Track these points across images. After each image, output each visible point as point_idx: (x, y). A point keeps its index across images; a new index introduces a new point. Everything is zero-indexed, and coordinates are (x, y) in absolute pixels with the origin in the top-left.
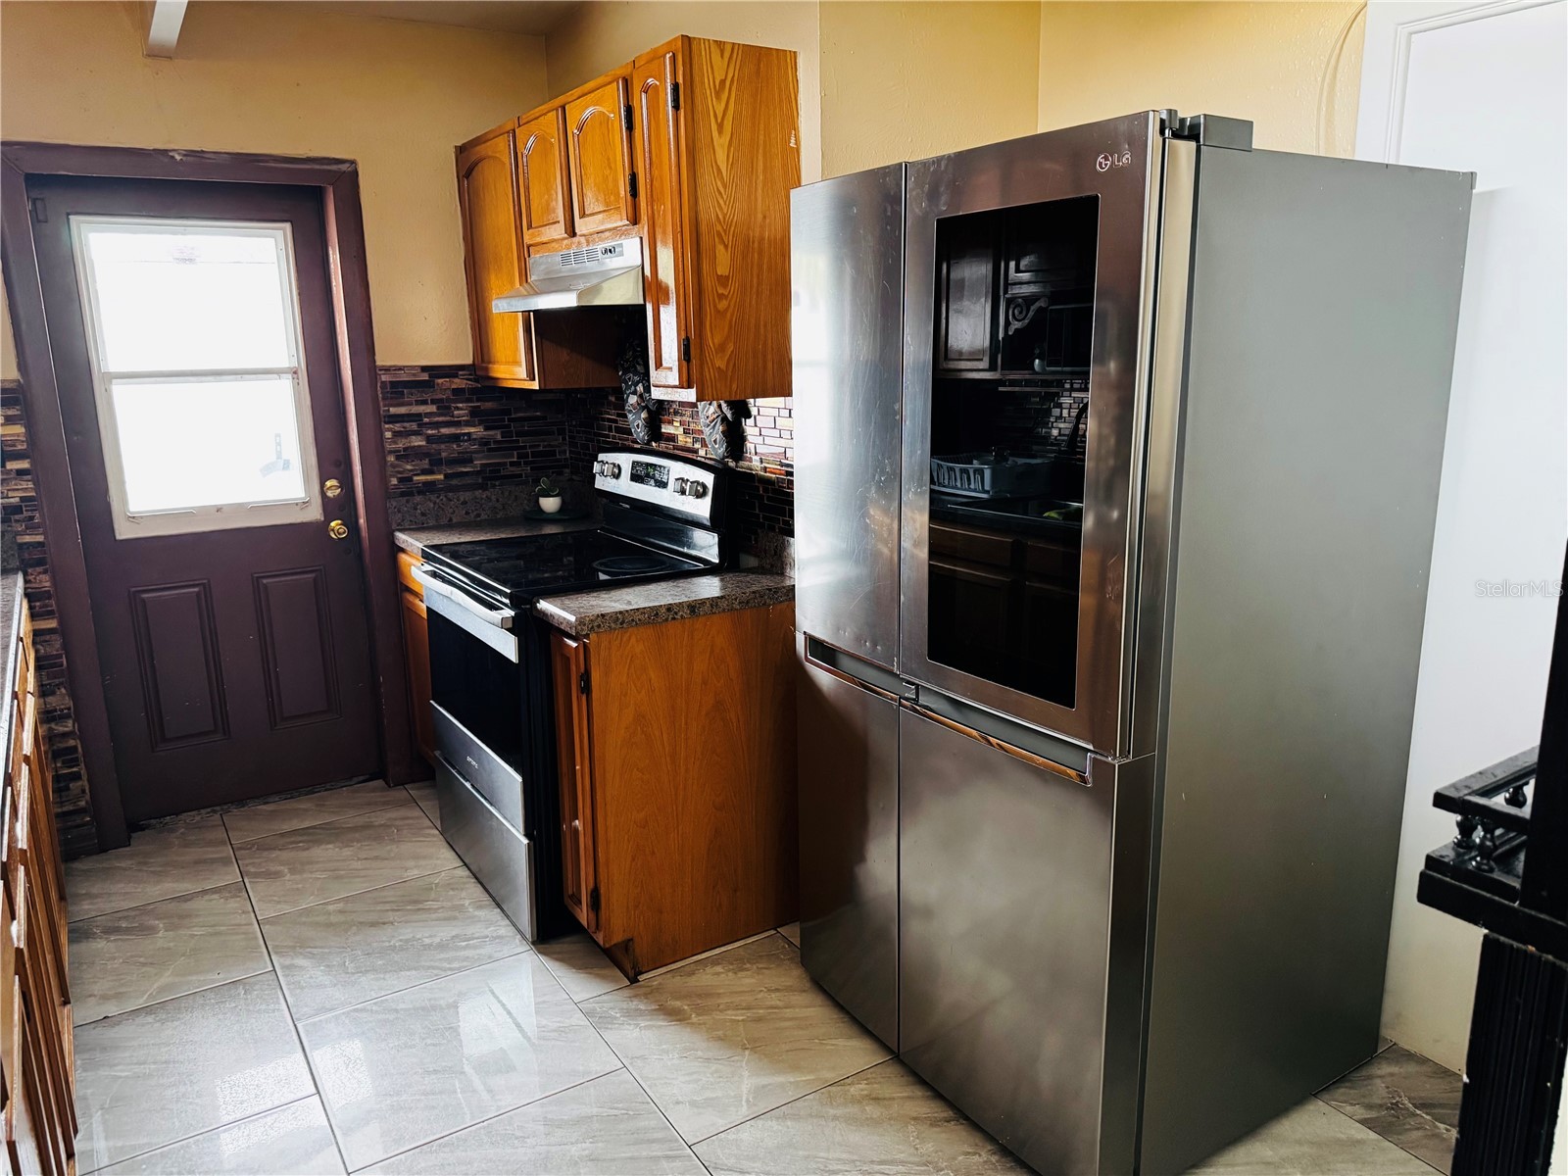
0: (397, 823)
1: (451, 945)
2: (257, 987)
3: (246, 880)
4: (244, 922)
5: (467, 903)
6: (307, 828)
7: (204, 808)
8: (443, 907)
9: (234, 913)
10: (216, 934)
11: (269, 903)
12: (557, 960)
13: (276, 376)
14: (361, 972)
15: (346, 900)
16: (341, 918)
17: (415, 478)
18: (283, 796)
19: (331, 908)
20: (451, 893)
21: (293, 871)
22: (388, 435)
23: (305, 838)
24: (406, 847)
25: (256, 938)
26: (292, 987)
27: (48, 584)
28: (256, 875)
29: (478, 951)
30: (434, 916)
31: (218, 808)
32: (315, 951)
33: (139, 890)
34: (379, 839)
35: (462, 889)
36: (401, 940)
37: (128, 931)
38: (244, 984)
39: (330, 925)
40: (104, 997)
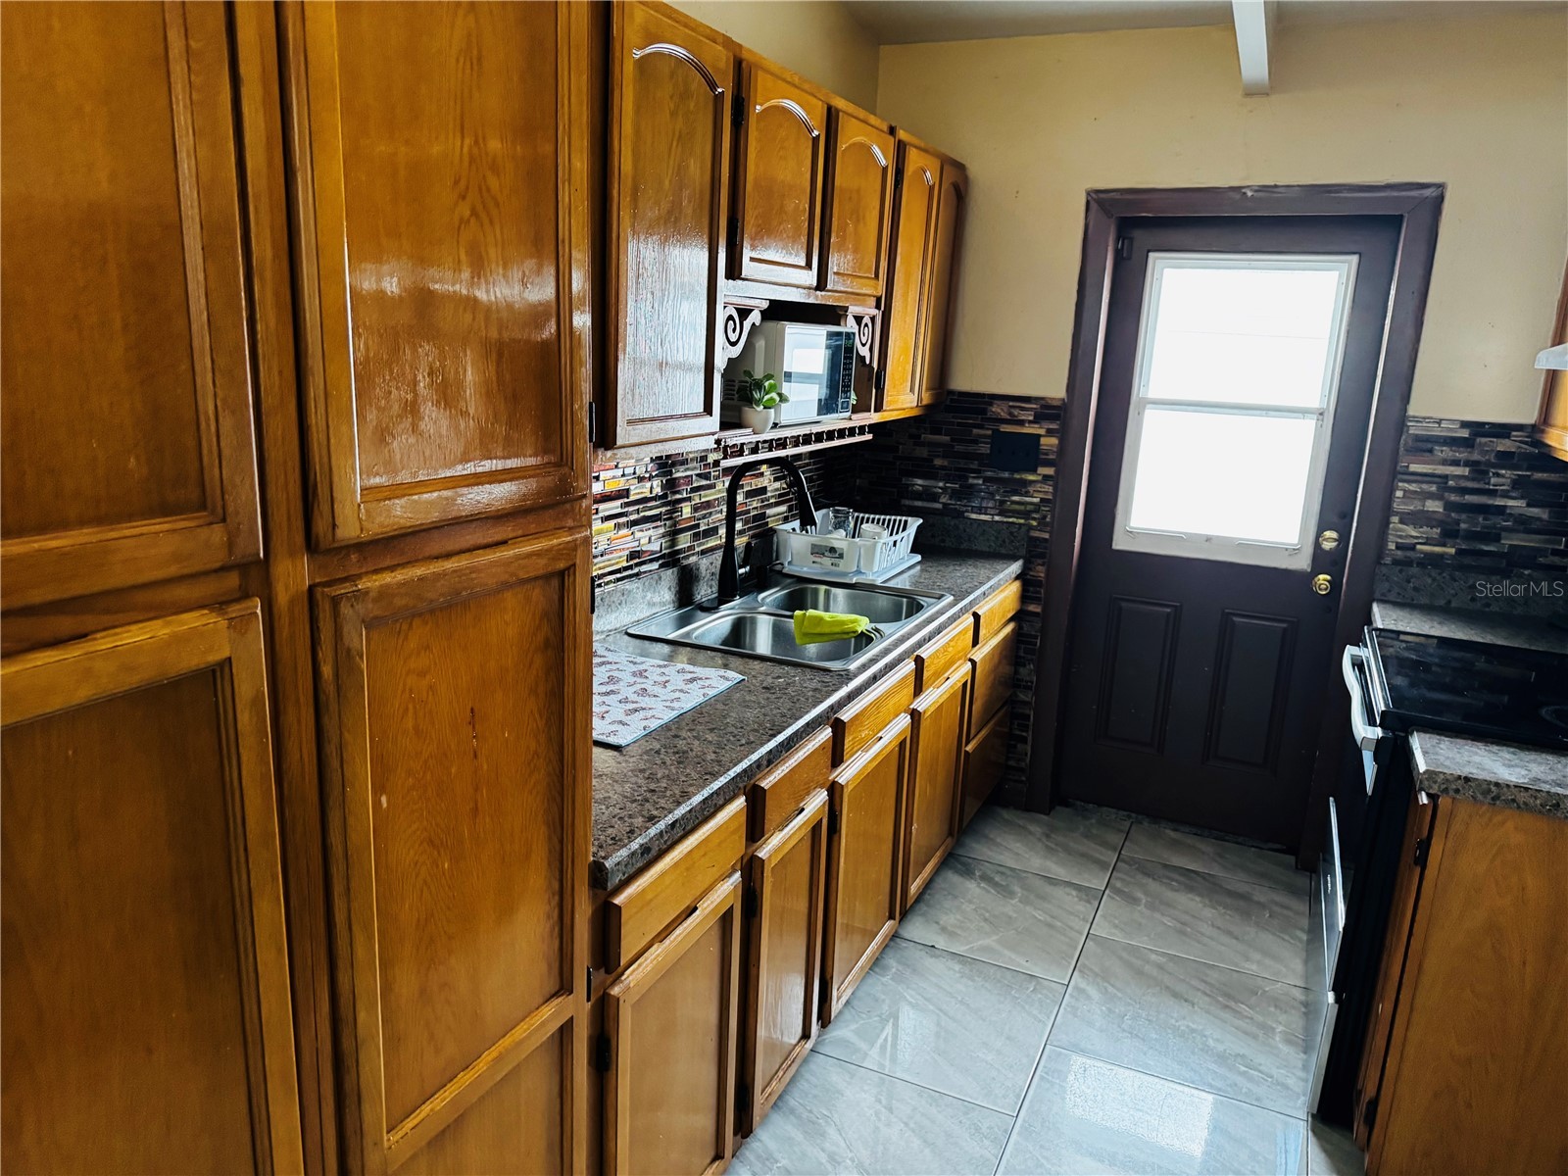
0: (1276, 909)
1: (1229, 1061)
2: (1045, 991)
3: (1107, 892)
4: (1077, 928)
5: (1280, 1028)
6: (1193, 871)
7: (1125, 810)
8: (1252, 1019)
9: (1076, 916)
10: (1050, 926)
11: (1111, 922)
12: (1325, 1151)
13: (1300, 415)
14: (1131, 1033)
15: (1172, 958)
16: (1155, 972)
17: (1419, 547)
18: (1194, 830)
19: (1153, 957)
20: (1272, 1009)
21: (1151, 906)
22: (1399, 494)
23: (1182, 879)
24: (1267, 939)
25: (1076, 948)
26: (1069, 1009)
27: (1042, 575)
28: (1118, 892)
29: (1249, 1085)
30: (1240, 1023)
31: (1133, 815)
32: (1110, 989)
33: (1027, 856)
34: (1246, 915)
35: (1286, 1012)
36: (1188, 1027)
37: (996, 885)
38: (1038, 983)
39: (1139, 973)
40: (944, 929)
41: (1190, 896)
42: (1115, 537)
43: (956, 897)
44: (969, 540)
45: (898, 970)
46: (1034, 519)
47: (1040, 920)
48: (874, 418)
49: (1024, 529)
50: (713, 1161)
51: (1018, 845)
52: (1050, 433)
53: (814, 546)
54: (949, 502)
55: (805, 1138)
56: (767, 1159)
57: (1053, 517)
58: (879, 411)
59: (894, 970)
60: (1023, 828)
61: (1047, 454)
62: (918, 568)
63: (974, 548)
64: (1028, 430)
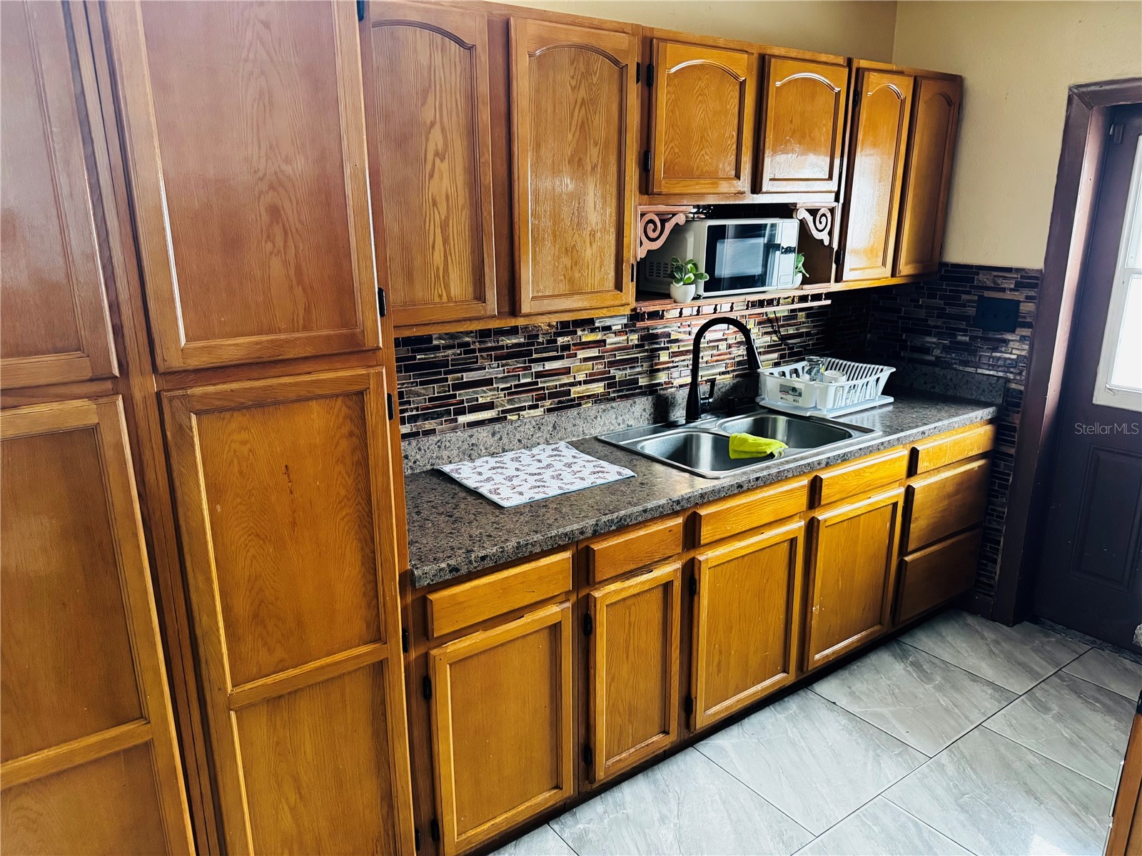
2: (907, 757)
3: (1024, 697)
4: (972, 719)
9: (978, 710)
10: (947, 711)
11: (1009, 721)
14: (962, 808)
15: (1049, 762)
16: (1022, 769)
19: (1030, 757)
21: (1058, 718)
23: (1109, 703)
25: (960, 732)
26: (919, 776)
27: (1017, 422)
28: (1035, 699)
31: (1099, 642)
32: (969, 771)
33: (967, 655)
37: (921, 671)
38: (906, 749)
39: (1007, 766)
40: (852, 694)
41: (1107, 718)
42: (1095, 393)
43: (878, 672)
44: (955, 388)
45: (795, 713)
46: (1012, 373)
47: (942, 705)
48: (834, 287)
49: (1001, 381)
50: (554, 788)
51: (964, 645)
52: (1029, 298)
53: (782, 386)
54: (940, 355)
55: (653, 801)
56: (620, 806)
57: (1028, 374)
58: (840, 282)
59: (791, 712)
60: (979, 633)
61: (1025, 318)
62: (891, 408)
63: (958, 394)
64: (1008, 296)
